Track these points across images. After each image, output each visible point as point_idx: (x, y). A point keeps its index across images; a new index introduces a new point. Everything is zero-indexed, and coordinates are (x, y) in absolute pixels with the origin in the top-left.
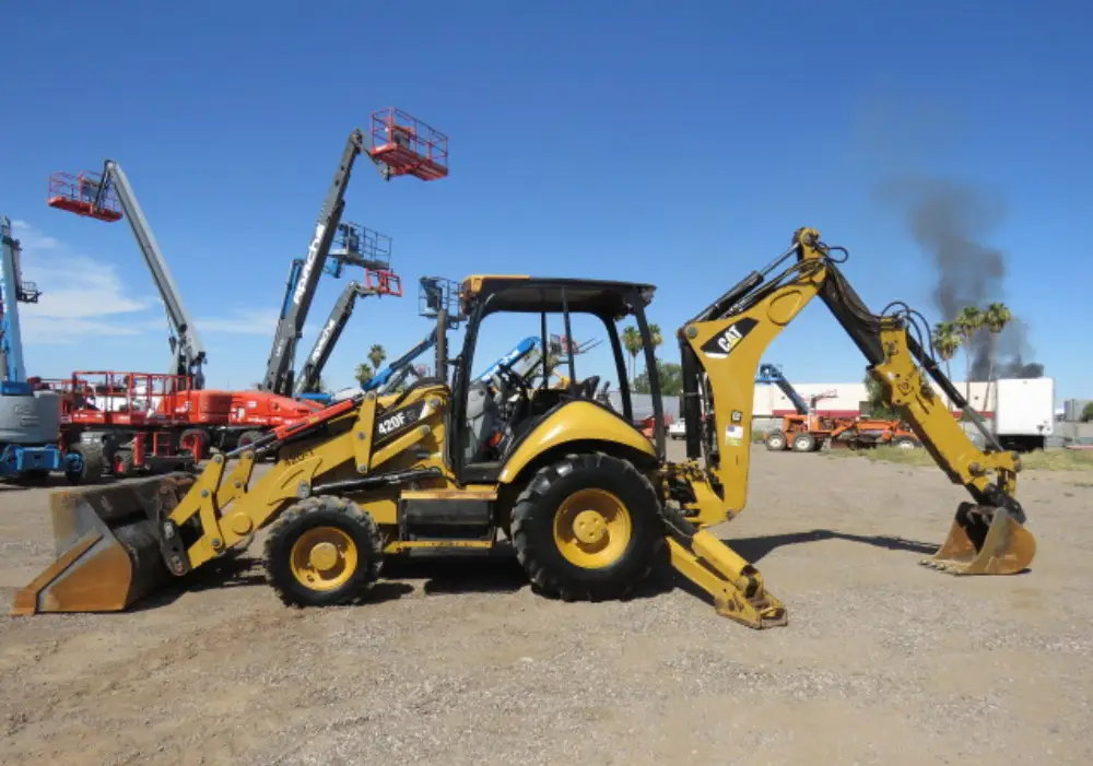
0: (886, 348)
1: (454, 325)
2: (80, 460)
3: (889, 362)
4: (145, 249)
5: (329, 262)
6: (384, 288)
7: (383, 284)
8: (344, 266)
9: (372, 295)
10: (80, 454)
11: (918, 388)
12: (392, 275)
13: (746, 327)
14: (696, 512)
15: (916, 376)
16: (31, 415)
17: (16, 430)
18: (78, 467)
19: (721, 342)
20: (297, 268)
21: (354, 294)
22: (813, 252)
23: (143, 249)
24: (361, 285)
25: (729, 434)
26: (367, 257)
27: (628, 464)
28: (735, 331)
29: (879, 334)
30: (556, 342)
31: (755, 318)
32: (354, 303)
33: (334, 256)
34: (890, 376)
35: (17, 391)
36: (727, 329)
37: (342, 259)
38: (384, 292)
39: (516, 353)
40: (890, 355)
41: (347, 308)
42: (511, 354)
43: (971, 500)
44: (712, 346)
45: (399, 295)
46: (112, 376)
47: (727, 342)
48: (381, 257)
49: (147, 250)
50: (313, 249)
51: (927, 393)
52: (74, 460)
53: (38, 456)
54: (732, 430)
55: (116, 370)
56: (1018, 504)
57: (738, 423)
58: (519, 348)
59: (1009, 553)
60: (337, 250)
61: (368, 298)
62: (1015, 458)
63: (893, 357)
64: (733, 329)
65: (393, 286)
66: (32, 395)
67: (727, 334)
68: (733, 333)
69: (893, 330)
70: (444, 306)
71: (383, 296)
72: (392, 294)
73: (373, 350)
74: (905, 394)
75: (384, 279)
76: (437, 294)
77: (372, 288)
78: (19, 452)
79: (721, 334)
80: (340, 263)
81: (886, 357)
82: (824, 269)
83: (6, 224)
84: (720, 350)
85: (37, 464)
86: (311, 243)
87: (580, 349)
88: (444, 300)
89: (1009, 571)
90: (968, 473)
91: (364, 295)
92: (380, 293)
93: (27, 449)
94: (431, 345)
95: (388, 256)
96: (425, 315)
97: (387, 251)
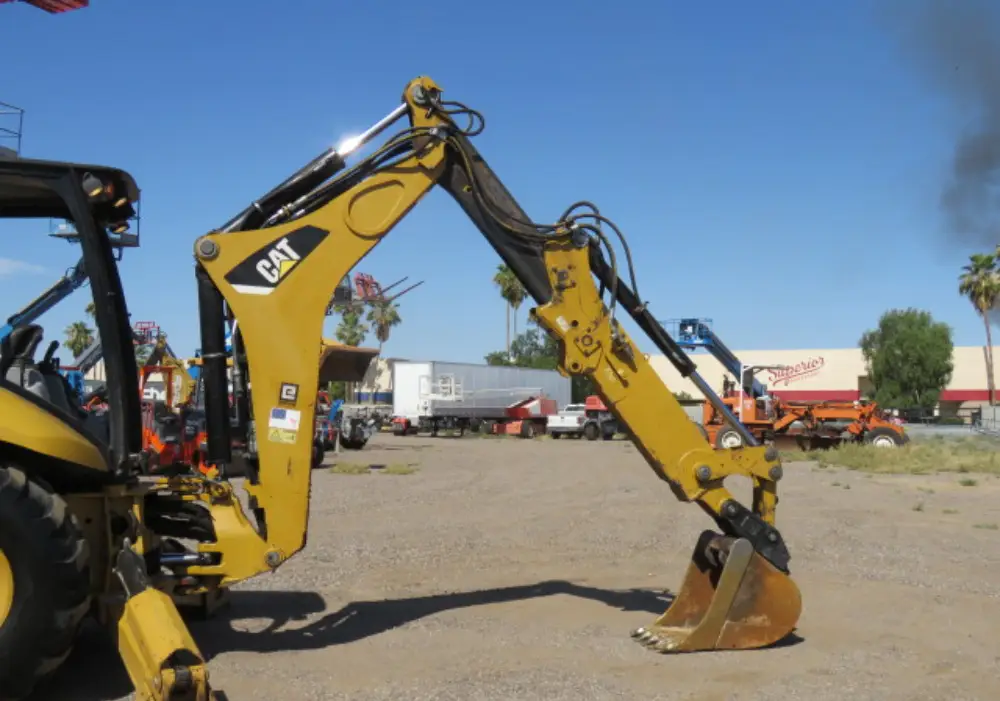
0: (554, 280)
3: (559, 301)
11: (608, 345)
13: (306, 242)
14: (216, 558)
15: (606, 325)
19: (261, 266)
22: (428, 117)
25: (274, 422)
27: (17, 476)
28: (289, 250)
29: (543, 256)
30: (343, 284)
31: (323, 226)
34: (562, 324)
36: (272, 246)
40: (561, 288)
43: (714, 527)
44: (246, 273)
47: (273, 266)
51: (622, 352)
54: (280, 415)
56: (777, 533)
57: (292, 404)
59: (758, 613)
62: (770, 458)
63: (566, 293)
64: (283, 244)
67: (273, 254)
68: (282, 252)
69: (566, 249)
74: (587, 355)
79: (263, 254)
81: (555, 293)
82: (442, 145)
84: (261, 281)
89: (755, 644)
90: (695, 484)
94: (76, 287)
95: (17, 139)
96: (60, 236)
97: (17, 131)
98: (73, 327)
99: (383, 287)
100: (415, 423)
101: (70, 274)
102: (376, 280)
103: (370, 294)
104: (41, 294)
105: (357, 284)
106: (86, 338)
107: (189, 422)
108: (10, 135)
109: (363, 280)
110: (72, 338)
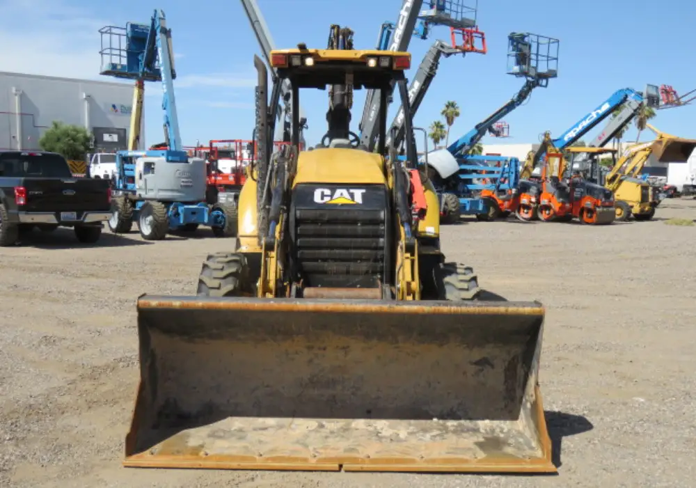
1: (544, 82)
2: (223, 217)
4: (254, 23)
5: (419, 25)
6: (469, 46)
7: (467, 42)
8: (430, 26)
9: (456, 53)
10: (223, 212)
12: (477, 32)
16: (187, 178)
17: (178, 191)
18: (220, 222)
20: (386, 32)
21: (439, 53)
23: (253, 25)
24: (445, 44)
26: (453, 16)
30: (653, 92)
32: (438, 63)
33: (422, 18)
35: (177, 158)
37: (429, 20)
38: (468, 51)
39: (606, 107)
41: (431, 69)
42: (600, 108)
45: (483, 52)
46: (240, 143)
48: (469, 16)
49: (256, 25)
50: (405, 14)
52: (218, 216)
53: (193, 212)
55: (243, 139)
58: (609, 101)
60: (426, 11)
61: (453, 56)
65: (477, 43)
66: (187, 162)
70: (533, 63)
71: (467, 54)
72: (476, 51)
73: (447, 106)
75: (469, 37)
76: (526, 50)
77: (457, 47)
78: (181, 209)
80: (426, 24)
83: (162, 16)
85: (193, 219)
86: (402, 8)
87: (683, 100)
88: (533, 57)
91: (448, 55)
92: (464, 51)
93: (186, 207)
94: (518, 105)
95: (474, 13)
96: (513, 74)
97: (474, 8)
98: (434, 125)
99: (679, 96)
100: (680, 189)
101: (516, 97)
102: (674, 89)
103: (670, 99)
104: (497, 110)
105: (662, 92)
106: (441, 131)
107: (577, 189)
108: (470, 10)
109: (666, 90)
110: (433, 132)
